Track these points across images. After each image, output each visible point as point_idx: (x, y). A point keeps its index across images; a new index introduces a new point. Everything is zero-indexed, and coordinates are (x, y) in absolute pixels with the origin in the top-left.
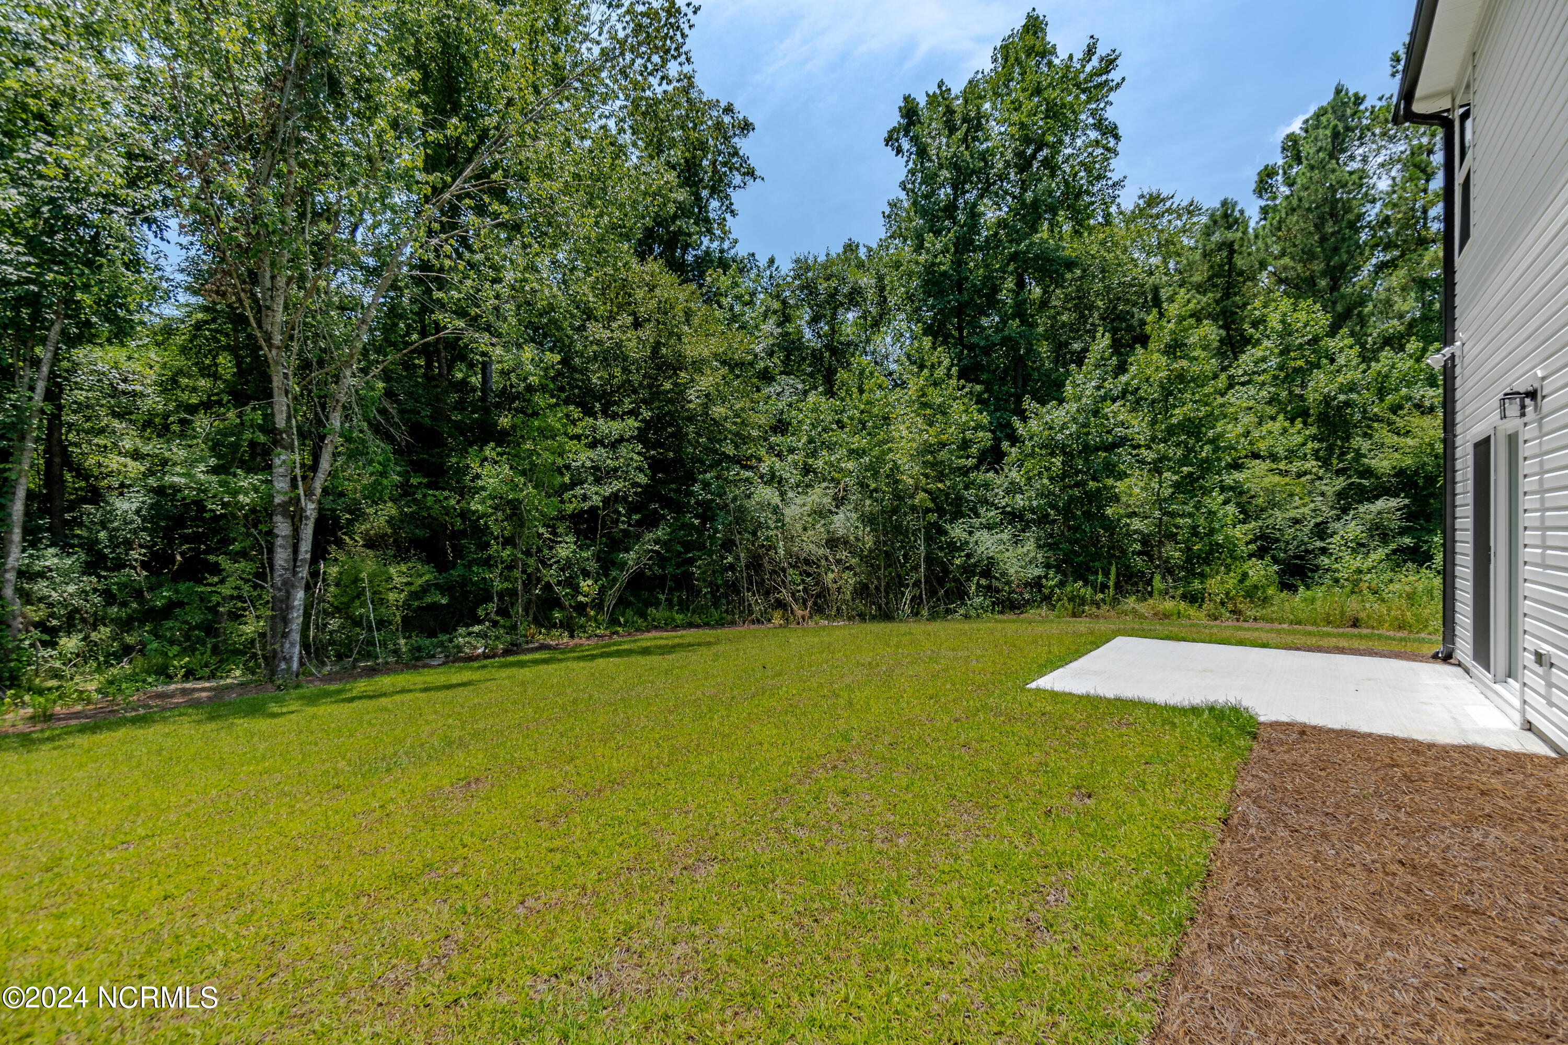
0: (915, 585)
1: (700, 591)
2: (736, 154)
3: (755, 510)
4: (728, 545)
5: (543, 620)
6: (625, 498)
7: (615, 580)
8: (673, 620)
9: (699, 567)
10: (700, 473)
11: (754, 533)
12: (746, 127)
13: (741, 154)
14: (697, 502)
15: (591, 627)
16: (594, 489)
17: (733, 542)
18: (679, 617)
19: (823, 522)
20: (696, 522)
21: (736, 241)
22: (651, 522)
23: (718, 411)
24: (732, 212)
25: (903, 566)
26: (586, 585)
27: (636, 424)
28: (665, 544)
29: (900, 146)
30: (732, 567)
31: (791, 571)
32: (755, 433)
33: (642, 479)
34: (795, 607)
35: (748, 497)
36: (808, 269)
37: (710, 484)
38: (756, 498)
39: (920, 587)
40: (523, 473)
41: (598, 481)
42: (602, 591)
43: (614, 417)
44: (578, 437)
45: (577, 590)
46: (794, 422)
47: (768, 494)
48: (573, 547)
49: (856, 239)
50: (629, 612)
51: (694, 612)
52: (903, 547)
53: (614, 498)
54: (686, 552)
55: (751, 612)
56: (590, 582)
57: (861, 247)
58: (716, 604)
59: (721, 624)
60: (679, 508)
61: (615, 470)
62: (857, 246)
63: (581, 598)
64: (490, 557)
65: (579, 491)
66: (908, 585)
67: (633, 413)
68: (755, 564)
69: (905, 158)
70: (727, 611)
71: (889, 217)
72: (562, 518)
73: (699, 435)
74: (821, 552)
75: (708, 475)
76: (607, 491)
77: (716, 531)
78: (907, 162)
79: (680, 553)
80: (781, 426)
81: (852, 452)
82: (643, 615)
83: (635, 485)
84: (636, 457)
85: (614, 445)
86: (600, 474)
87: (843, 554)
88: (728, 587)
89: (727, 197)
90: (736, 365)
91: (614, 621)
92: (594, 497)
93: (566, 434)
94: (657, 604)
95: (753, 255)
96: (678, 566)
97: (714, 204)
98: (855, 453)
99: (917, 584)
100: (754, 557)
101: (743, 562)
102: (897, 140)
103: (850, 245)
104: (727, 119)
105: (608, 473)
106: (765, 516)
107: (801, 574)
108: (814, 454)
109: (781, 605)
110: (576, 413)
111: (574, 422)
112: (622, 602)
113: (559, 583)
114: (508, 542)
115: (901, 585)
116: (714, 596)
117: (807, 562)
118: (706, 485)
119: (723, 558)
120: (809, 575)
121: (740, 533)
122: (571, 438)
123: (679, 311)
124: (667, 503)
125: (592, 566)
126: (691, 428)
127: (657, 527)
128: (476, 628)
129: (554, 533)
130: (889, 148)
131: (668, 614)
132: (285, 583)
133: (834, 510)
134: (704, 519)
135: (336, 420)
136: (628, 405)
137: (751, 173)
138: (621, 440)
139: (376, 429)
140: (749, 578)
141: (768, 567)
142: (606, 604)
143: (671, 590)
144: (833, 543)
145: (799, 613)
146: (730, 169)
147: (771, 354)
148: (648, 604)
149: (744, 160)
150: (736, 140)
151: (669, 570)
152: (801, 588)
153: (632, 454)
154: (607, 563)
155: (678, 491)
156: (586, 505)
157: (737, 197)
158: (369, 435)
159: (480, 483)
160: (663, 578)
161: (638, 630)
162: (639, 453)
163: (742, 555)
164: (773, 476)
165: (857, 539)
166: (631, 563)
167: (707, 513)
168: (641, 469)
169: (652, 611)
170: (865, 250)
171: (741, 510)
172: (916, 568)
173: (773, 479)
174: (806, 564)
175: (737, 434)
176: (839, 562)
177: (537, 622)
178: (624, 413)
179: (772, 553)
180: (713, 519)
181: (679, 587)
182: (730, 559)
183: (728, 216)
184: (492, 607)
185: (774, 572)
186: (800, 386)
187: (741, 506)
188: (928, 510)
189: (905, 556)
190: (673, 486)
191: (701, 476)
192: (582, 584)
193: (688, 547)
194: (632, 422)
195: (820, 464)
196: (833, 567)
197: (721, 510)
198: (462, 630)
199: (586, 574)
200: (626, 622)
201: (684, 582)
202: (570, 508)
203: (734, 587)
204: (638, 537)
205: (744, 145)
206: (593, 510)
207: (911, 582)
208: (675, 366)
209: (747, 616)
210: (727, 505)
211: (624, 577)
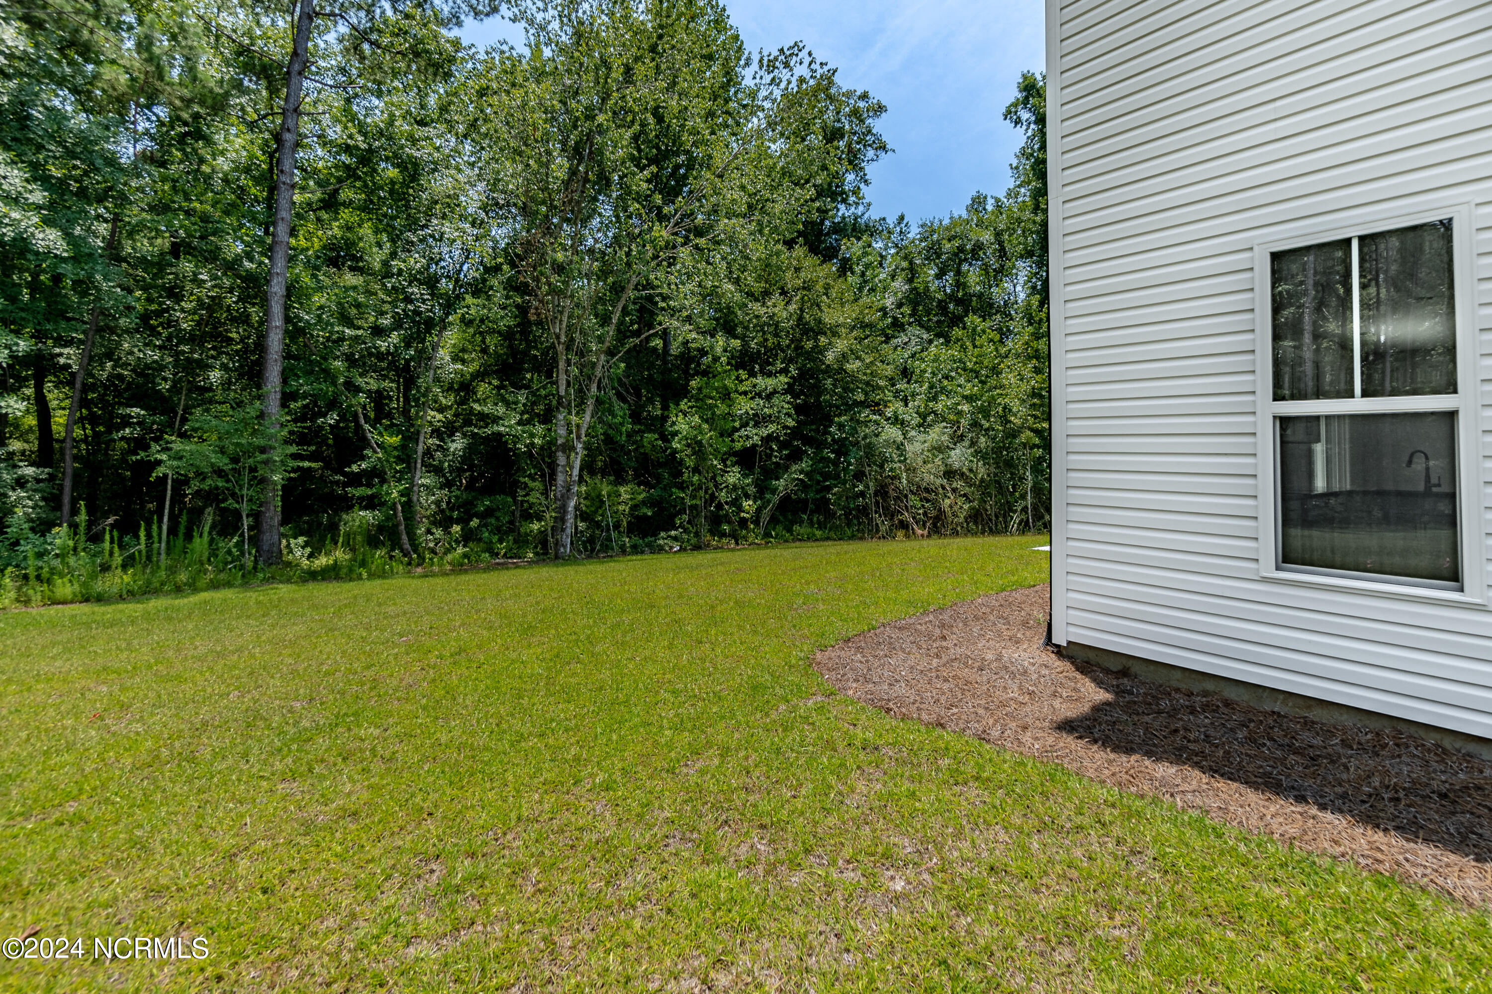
0: (1022, 510)
1: (835, 513)
2: (869, 132)
3: (883, 447)
4: (859, 476)
5: (716, 531)
6: (778, 437)
7: (769, 501)
8: (814, 535)
9: (835, 494)
10: (836, 416)
11: (882, 466)
12: (880, 109)
13: (874, 131)
14: (833, 440)
15: (751, 537)
16: (754, 431)
17: (863, 474)
18: (818, 533)
19: (941, 456)
20: (833, 456)
21: (869, 205)
22: (796, 456)
23: (852, 366)
24: (866, 181)
25: (1012, 494)
26: (747, 504)
27: (786, 380)
28: (807, 474)
29: (1019, 118)
30: (862, 494)
31: (913, 497)
32: (882, 383)
33: (791, 423)
34: (915, 527)
35: (877, 436)
36: (934, 231)
37: (844, 426)
38: (883, 437)
39: (1027, 513)
40: (707, 421)
41: (756, 425)
42: (759, 510)
43: (770, 375)
44: (745, 393)
45: (740, 509)
46: (918, 371)
47: (892, 433)
48: (738, 475)
49: (984, 192)
50: (779, 528)
51: (830, 530)
52: (1012, 479)
53: (768, 439)
54: (824, 481)
55: (878, 531)
56: (751, 502)
57: (989, 198)
58: (849, 525)
59: (852, 538)
60: (819, 445)
61: (770, 416)
62: (985, 197)
63: (742, 515)
64: (683, 481)
65: (743, 432)
66: (1016, 511)
67: (784, 371)
68: (882, 491)
69: (1024, 127)
70: (858, 530)
71: (1017, 168)
72: (732, 453)
73: (835, 385)
74: (939, 482)
75: (843, 418)
76: (764, 432)
77: (849, 464)
78: (1027, 130)
79: (818, 482)
80: (906, 373)
81: (965, 397)
82: (790, 531)
83: (785, 427)
84: (786, 406)
85: (769, 397)
86: (759, 420)
87: (958, 484)
88: (859, 511)
89: (861, 169)
90: (867, 326)
91: (767, 535)
92: (755, 438)
93: (736, 391)
94: (801, 523)
95: (884, 219)
96: (818, 492)
97: (850, 177)
98: (969, 399)
99: (1025, 510)
100: (882, 487)
101: (871, 491)
102: (1016, 112)
103: (979, 197)
104: (862, 104)
105: (764, 418)
106: (889, 452)
107: (921, 500)
108: (935, 399)
109: (904, 525)
110: (743, 374)
111: (741, 381)
112: (774, 520)
113: (727, 503)
114: (696, 470)
115: (1011, 510)
116: (847, 518)
117: (927, 490)
118: (841, 426)
119: (855, 486)
120: (928, 501)
121: (869, 466)
122: (740, 394)
123: (819, 287)
124: (807, 441)
125: (752, 490)
126: (829, 381)
127: (801, 460)
128: (673, 533)
129: (726, 466)
130: (1008, 121)
131: (809, 530)
132: (562, 496)
133: (951, 446)
134: (838, 453)
135: (594, 388)
136: (779, 366)
137: (883, 148)
138: (775, 392)
139: (620, 396)
140: (877, 503)
141: (893, 494)
142: (762, 520)
143: (812, 512)
144: (950, 474)
145: (920, 532)
146: (865, 146)
147: (900, 305)
148: (793, 523)
149: (878, 138)
150: (870, 121)
151: (811, 495)
152: (921, 511)
153: (783, 404)
154: (762, 489)
155: (817, 431)
156: (748, 444)
157: (870, 170)
158: (614, 399)
159: (676, 428)
160: (805, 502)
161: (786, 541)
162: (788, 403)
163: (871, 484)
164: (896, 418)
165: (971, 470)
166: (781, 488)
167: (842, 448)
168: (788, 415)
169: (796, 528)
170: (993, 201)
171: (870, 446)
172: (1023, 497)
173: (896, 420)
174: (926, 492)
175: (868, 384)
176: (954, 490)
177: (712, 533)
178: (777, 372)
179: (897, 482)
180: (846, 454)
181: (817, 510)
182: (861, 487)
183: (862, 186)
184: (685, 517)
185: (898, 497)
186: (925, 336)
187: (870, 443)
188: (1035, 446)
189: (1014, 486)
190: (814, 427)
191: (836, 419)
192: (744, 504)
193: (826, 476)
194: (783, 379)
195: (939, 407)
196: (950, 494)
197: (853, 446)
198: (663, 534)
199: (747, 497)
200: (777, 535)
201: (822, 506)
202: (738, 446)
203: (864, 511)
204: (786, 469)
205: (878, 125)
206: (754, 446)
207: (1019, 509)
208: (815, 330)
209: (873, 532)
210: (858, 442)
211: (776, 499)
